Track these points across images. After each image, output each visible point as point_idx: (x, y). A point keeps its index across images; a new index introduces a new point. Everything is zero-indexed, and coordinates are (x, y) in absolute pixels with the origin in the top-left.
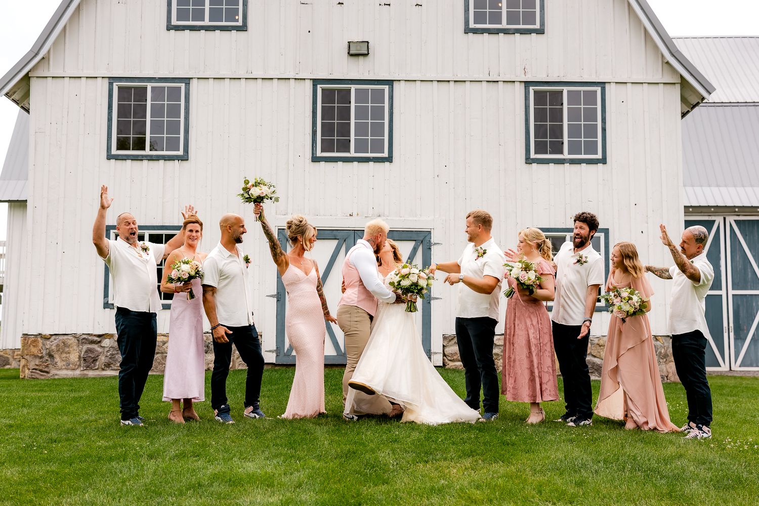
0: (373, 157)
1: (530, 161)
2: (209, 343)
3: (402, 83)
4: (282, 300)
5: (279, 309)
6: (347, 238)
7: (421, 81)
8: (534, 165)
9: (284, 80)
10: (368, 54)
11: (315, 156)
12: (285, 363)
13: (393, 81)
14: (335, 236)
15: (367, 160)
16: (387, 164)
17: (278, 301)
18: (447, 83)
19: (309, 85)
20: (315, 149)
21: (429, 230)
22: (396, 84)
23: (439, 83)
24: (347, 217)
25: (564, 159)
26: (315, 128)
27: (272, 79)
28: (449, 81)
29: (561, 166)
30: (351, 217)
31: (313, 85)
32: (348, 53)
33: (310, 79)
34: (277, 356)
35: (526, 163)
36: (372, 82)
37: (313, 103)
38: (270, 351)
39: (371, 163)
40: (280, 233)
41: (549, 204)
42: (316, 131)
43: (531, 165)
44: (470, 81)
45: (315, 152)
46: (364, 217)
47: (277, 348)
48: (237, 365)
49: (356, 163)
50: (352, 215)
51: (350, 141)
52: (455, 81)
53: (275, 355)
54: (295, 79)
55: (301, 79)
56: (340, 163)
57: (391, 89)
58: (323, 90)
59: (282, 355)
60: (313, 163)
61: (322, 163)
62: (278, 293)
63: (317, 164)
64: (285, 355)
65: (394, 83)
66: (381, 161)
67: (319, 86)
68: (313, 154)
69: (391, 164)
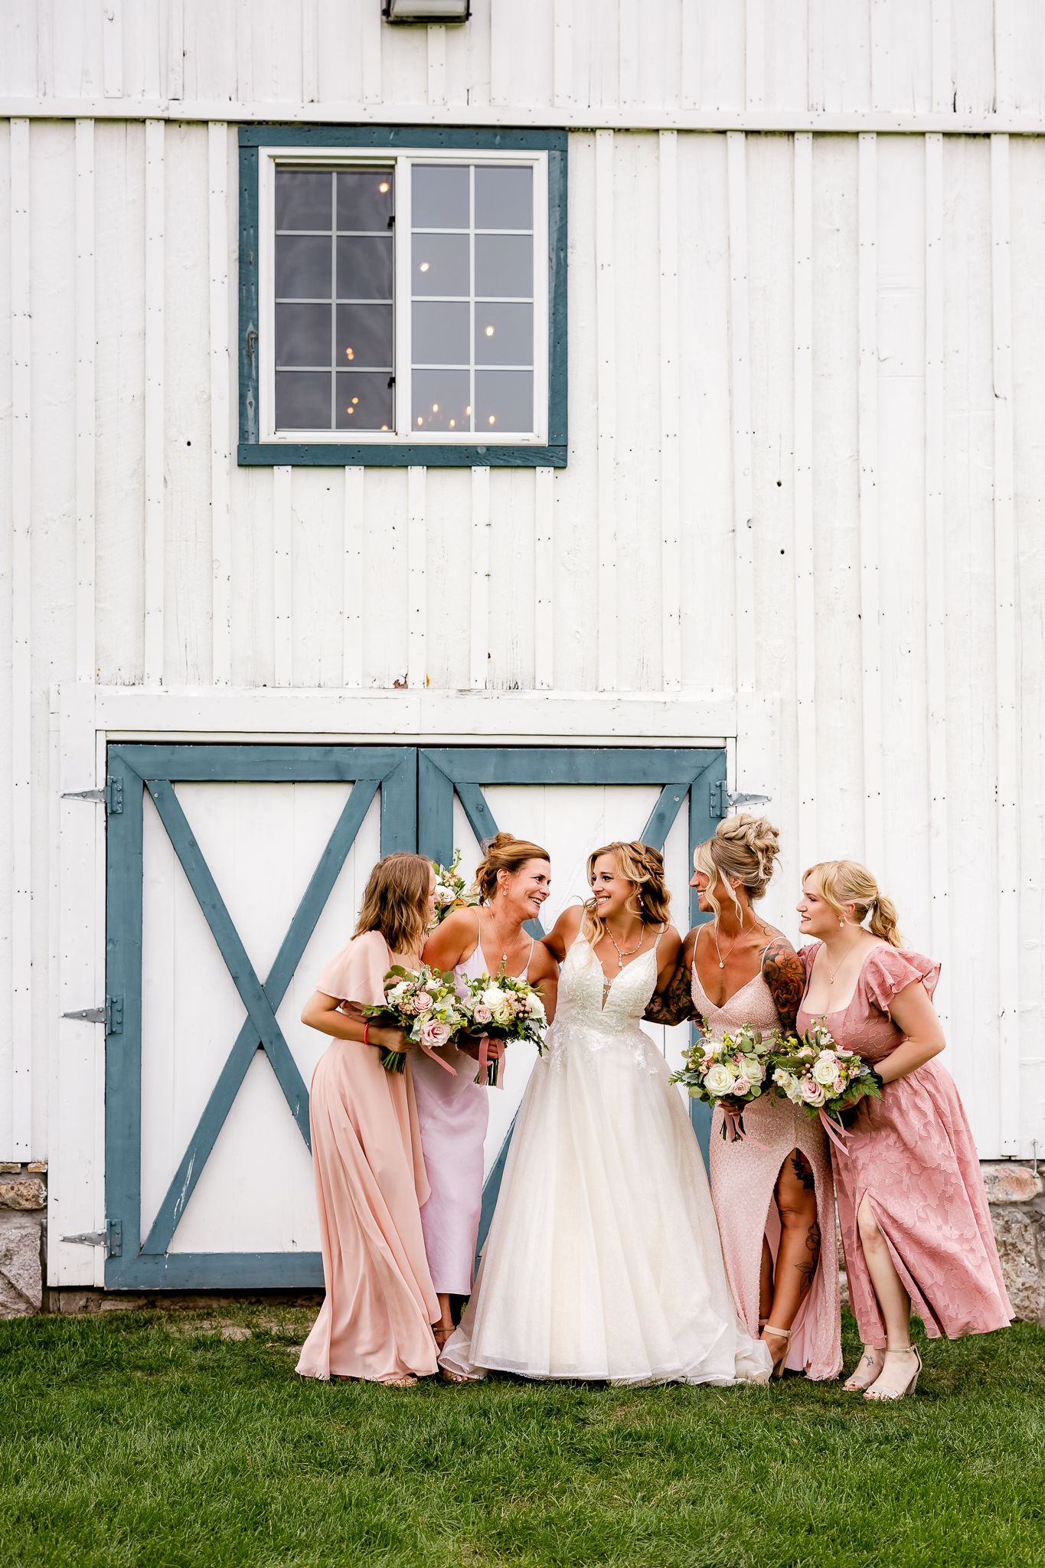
0: (489, 448)
3: (604, 140)
4: (127, 1030)
5: (115, 1069)
6: (388, 777)
7: (680, 131)
9: (122, 126)
10: (468, 15)
11: (252, 441)
12: (142, 1288)
13: (563, 131)
14: (338, 767)
15: (461, 458)
16: (544, 475)
17: (111, 1034)
18: (782, 143)
19: (223, 145)
20: (250, 412)
21: (719, 743)
22: (577, 146)
23: (752, 139)
24: (384, 694)
26: (251, 328)
27: (72, 120)
28: (791, 134)
30: (399, 692)
31: (240, 147)
32: (386, 12)
33: (230, 123)
34: (111, 1256)
36: (483, 135)
37: (241, 223)
38: (81, 1240)
39: (481, 473)
40: (117, 756)
42: (257, 339)
44: (879, 134)
45: (251, 427)
46: (453, 693)
47: (111, 1225)
49: (417, 473)
50: (405, 686)
51: (393, 380)
52: (818, 134)
53: (100, 1253)
54: (168, 121)
55: (189, 122)
56: (354, 474)
57: (557, 163)
58: (281, 168)
59: (130, 1252)
60: (243, 472)
61: (282, 473)
62: (111, 1003)
63: (260, 475)
64: (142, 1253)
65: (573, 140)
66: (519, 462)
67: (264, 152)
68: (243, 433)
69: (560, 473)
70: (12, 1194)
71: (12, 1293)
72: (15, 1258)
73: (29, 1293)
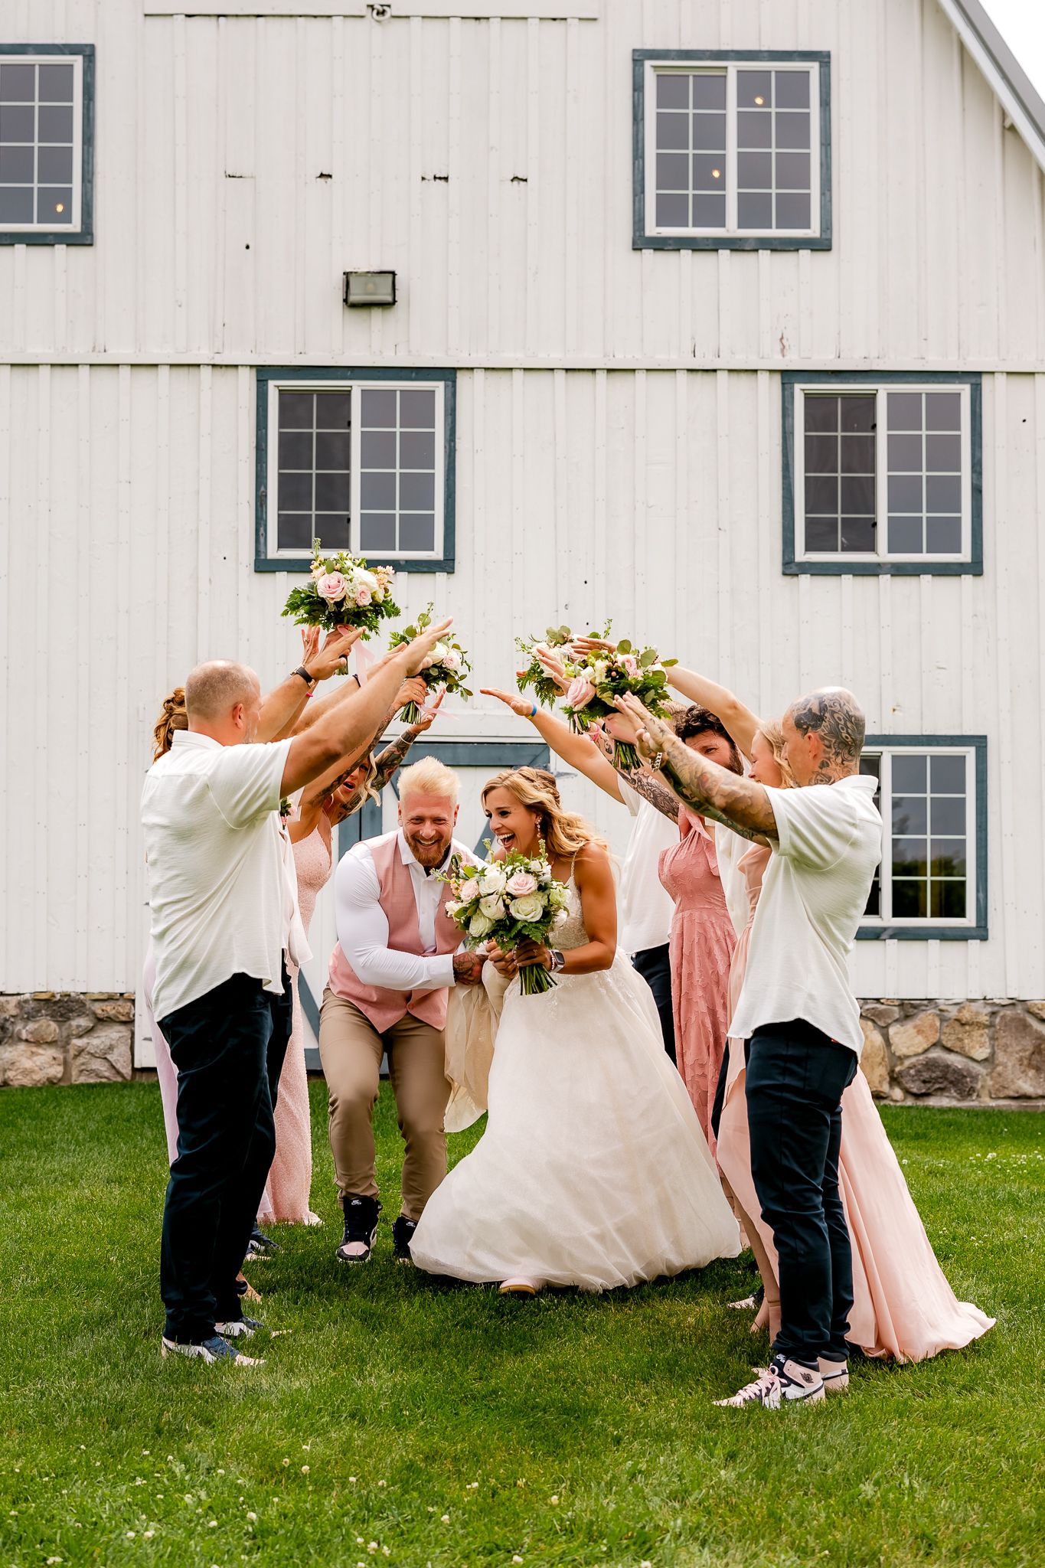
0: (407, 561)
1: (794, 569)
2: (6, 1020)
3: (479, 375)
7: (525, 369)
8: (805, 579)
9: (185, 370)
10: (394, 302)
11: (263, 557)
13: (455, 370)
16: (441, 577)
18: (588, 376)
19: (247, 381)
20: (262, 540)
22: (462, 379)
23: (570, 374)
25: (879, 565)
26: (263, 489)
27: (156, 365)
28: (594, 370)
29: (870, 581)
31: (258, 381)
32: (345, 301)
33: (251, 366)
35: (784, 574)
36: (403, 373)
37: (257, 426)
39: (402, 576)
41: (841, 676)
42: (266, 496)
43: (795, 579)
44: (647, 370)
45: (262, 548)
48: (74, 1073)
51: (349, 520)
52: (609, 370)
54: (214, 366)
55: (226, 366)
57: (450, 389)
58: (282, 393)
60: (258, 575)
61: (281, 576)
63: (267, 578)
65: (460, 375)
66: (425, 570)
67: (272, 384)
68: (258, 552)
69: (450, 576)
70: (114, 1012)
71: (114, 1071)
72: (115, 1050)
73: (123, 1071)
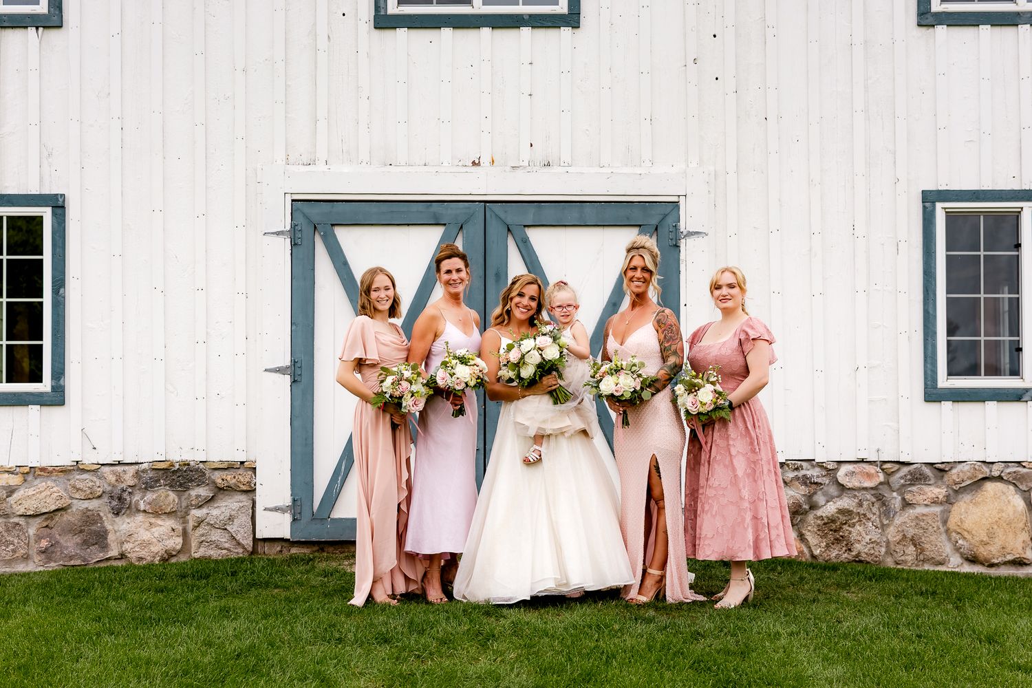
0: (530, 16)
1: (930, 20)
2: (124, 491)
4: (304, 379)
5: (297, 403)
6: (466, 222)
8: (941, 30)
11: (382, 13)
12: (314, 539)
14: (435, 216)
15: (514, 22)
16: (566, 32)
17: (294, 382)
21: (675, 199)
24: (465, 169)
25: (1018, 14)
29: (1008, 32)
30: (475, 169)
34: (294, 520)
35: (920, 25)
38: (276, 509)
39: (526, 31)
40: (298, 209)
41: (979, 130)
43: (931, 30)
45: (382, 4)
46: (508, 169)
47: (294, 501)
48: (194, 544)
49: (486, 31)
50: (478, 164)
53: (288, 518)
56: (447, 32)
59: (307, 516)
60: (377, 32)
61: (402, 32)
62: (294, 362)
63: (388, 34)
64: (314, 518)
66: (550, 24)
68: (377, 8)
69: (576, 31)
70: (234, 481)
71: (234, 543)
72: (235, 520)
73: (245, 542)
